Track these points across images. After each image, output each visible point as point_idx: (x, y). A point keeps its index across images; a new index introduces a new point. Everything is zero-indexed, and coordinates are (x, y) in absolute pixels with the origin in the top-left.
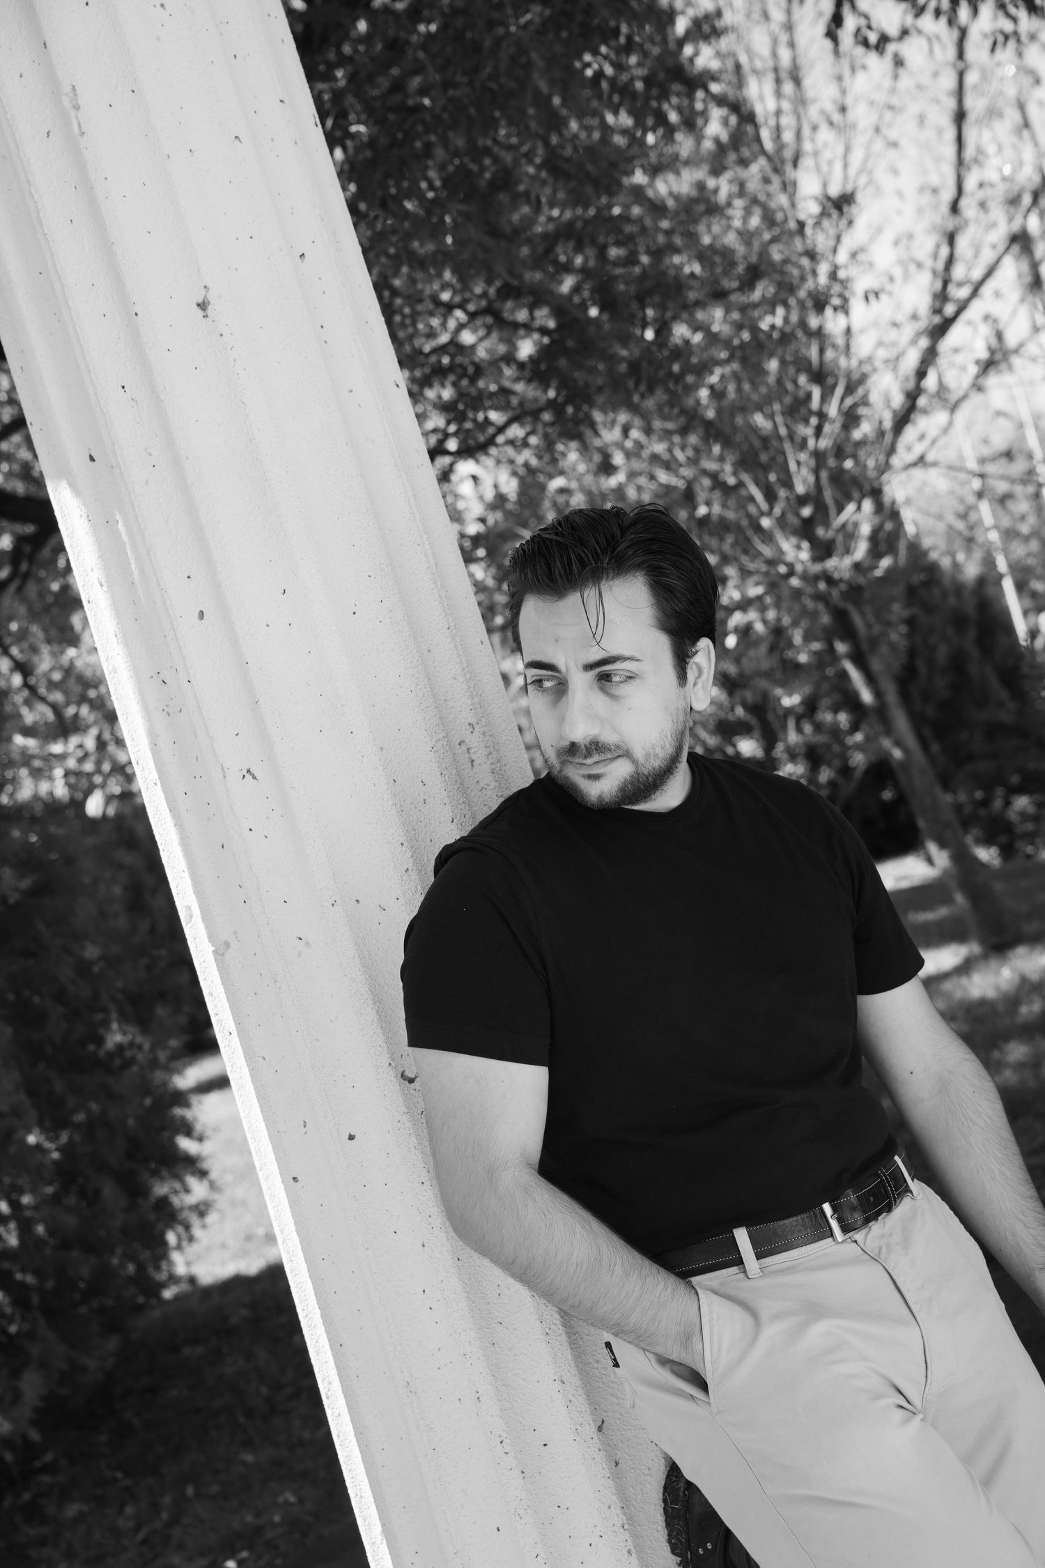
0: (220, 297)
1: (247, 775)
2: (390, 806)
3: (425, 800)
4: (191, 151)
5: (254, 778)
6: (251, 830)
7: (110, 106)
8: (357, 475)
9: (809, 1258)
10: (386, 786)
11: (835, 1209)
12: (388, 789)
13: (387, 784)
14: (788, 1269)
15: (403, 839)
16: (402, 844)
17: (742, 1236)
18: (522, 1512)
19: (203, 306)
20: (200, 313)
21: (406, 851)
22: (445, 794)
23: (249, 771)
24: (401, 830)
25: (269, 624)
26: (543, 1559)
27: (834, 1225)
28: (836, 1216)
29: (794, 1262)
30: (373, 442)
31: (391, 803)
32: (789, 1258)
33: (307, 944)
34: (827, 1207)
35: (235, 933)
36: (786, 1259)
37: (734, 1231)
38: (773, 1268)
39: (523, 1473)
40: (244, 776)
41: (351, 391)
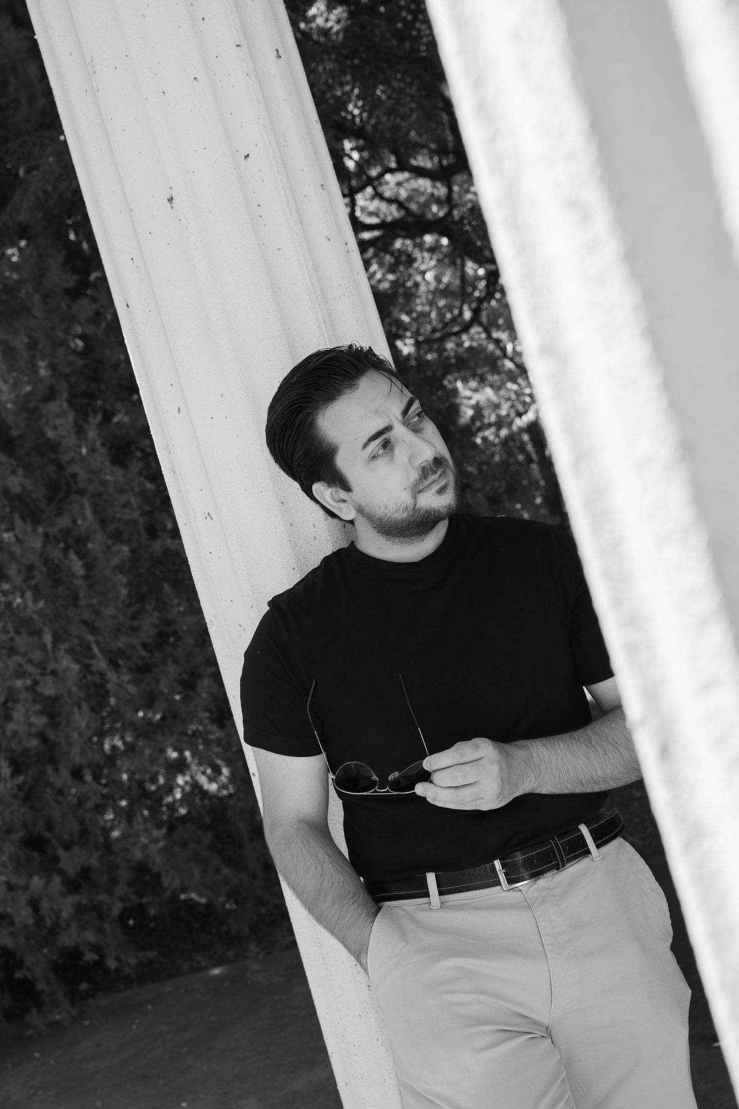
0: (179, 193)
1: (208, 517)
2: (286, 542)
3: (315, 537)
4: (163, 92)
5: (212, 519)
6: (211, 553)
7: (116, 68)
8: (273, 311)
9: (479, 899)
10: (284, 528)
11: (504, 866)
12: (285, 530)
13: (285, 527)
14: (462, 905)
15: (294, 565)
16: (294, 568)
17: (431, 878)
18: (368, 1011)
19: (171, 200)
20: (168, 205)
21: (296, 573)
22: (327, 533)
23: (209, 514)
24: (293, 559)
25: (213, 417)
26: (380, 1042)
27: (502, 877)
28: (504, 871)
29: (467, 901)
30: (294, 284)
31: (287, 540)
32: (465, 897)
33: (244, 629)
34: (497, 864)
35: (215, 616)
36: (463, 897)
37: (427, 873)
38: (451, 903)
39: (369, 986)
40: (206, 518)
41: (279, 249)
